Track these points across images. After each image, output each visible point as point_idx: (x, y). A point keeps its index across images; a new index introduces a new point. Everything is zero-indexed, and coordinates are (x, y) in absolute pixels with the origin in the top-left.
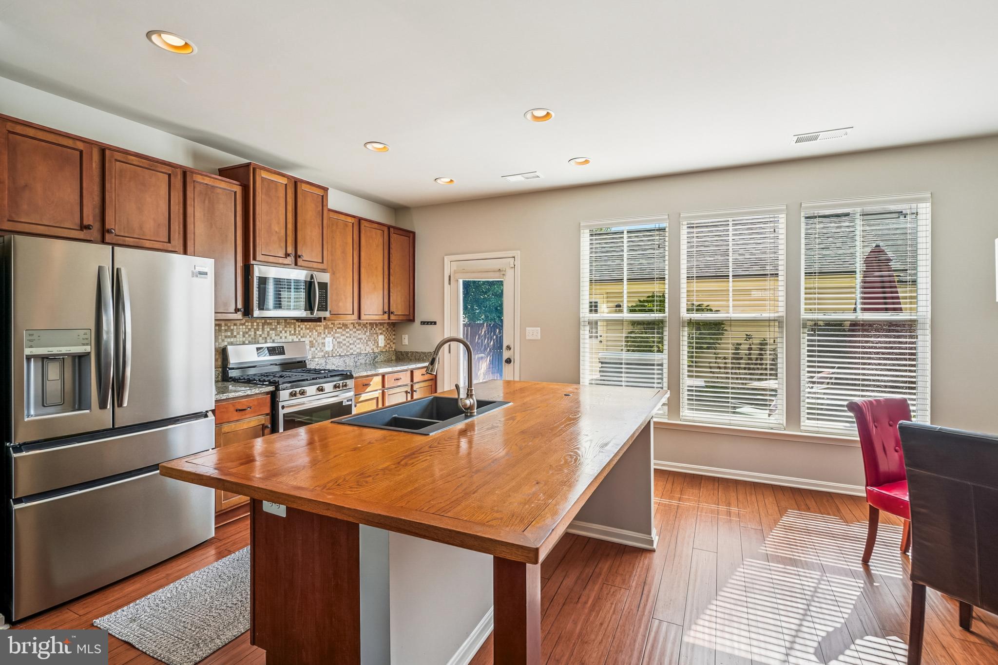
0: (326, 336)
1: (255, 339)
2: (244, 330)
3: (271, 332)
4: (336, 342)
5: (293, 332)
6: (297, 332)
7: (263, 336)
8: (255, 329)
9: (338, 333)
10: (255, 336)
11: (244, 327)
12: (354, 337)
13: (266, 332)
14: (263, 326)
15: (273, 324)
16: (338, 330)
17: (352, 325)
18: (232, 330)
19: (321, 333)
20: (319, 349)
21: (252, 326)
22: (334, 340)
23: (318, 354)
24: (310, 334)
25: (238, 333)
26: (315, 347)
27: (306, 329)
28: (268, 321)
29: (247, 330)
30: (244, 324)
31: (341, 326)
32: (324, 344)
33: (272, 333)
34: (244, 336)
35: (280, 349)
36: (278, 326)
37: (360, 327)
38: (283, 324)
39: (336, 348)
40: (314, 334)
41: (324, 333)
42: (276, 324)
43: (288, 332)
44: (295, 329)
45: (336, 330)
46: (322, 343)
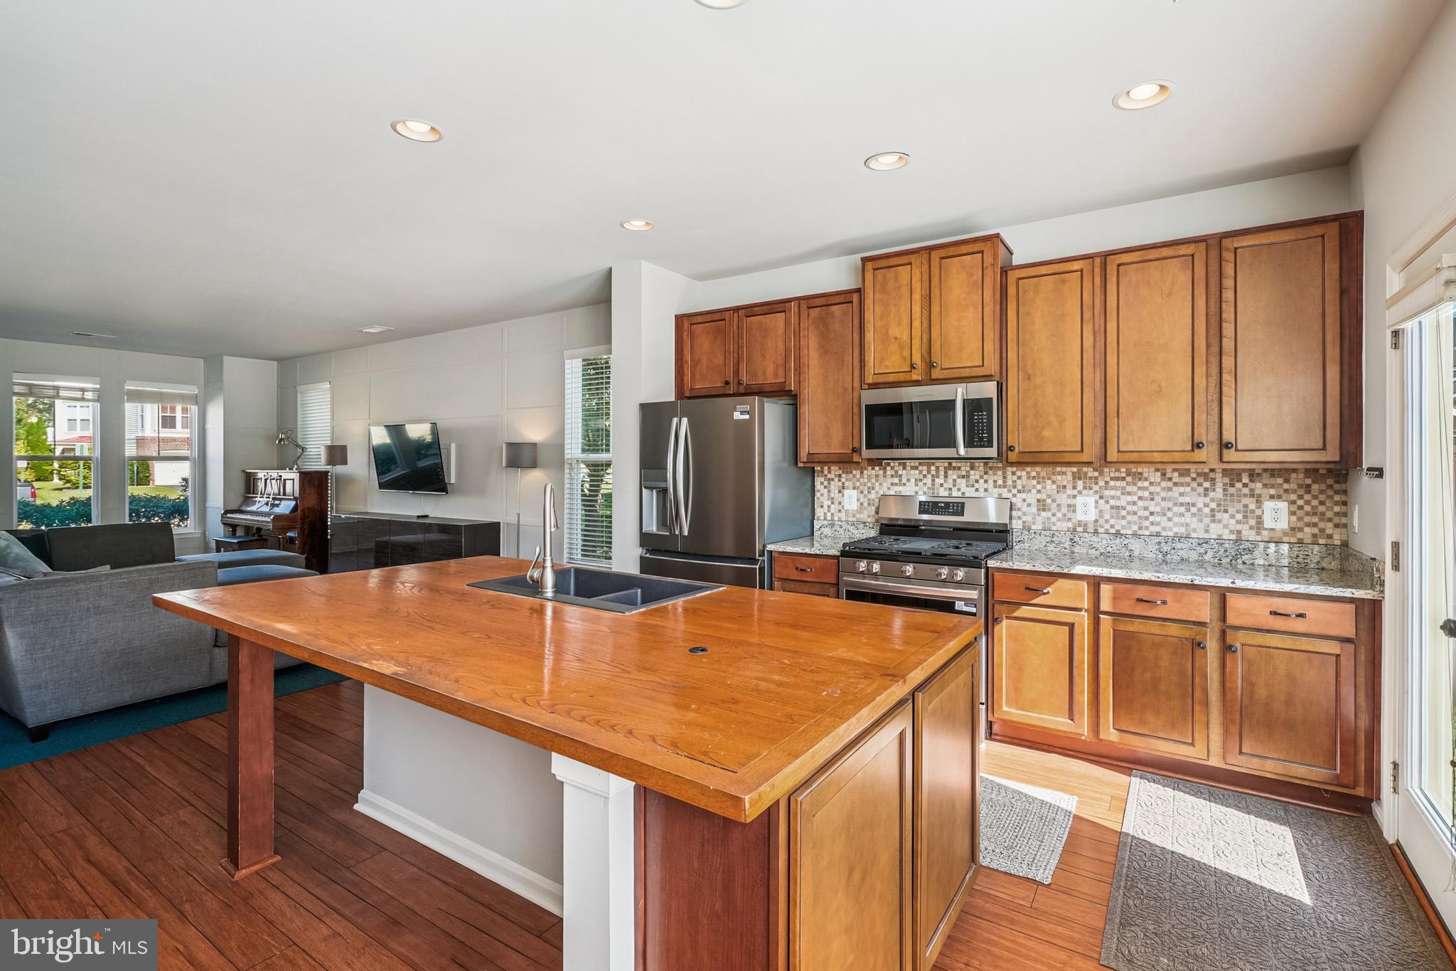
0: (1080, 492)
1: (933, 489)
2: (917, 477)
3: (959, 481)
4: (1108, 507)
5: (1000, 482)
6: (1009, 482)
7: (945, 485)
8: (933, 476)
9: (1115, 488)
10: (933, 485)
11: (917, 472)
12: (1164, 499)
13: (950, 481)
14: (946, 473)
15: (963, 468)
16: (1112, 483)
17: (1159, 474)
18: (901, 476)
19: (1064, 487)
20: (1059, 515)
21: (929, 472)
22: (1102, 502)
23: (1059, 524)
24: (1039, 487)
25: (908, 480)
26: (1049, 510)
27: (1028, 478)
28: (954, 464)
29: (921, 477)
30: (916, 468)
31: (1123, 475)
32: (1072, 507)
33: (961, 482)
34: (917, 485)
35: (958, 507)
36: (972, 472)
37: (1188, 479)
38: (982, 468)
39: (1107, 516)
40: (1048, 487)
41: (1074, 488)
42: (968, 469)
43: (991, 482)
44: (1005, 477)
45: (1107, 483)
46: (1069, 506)
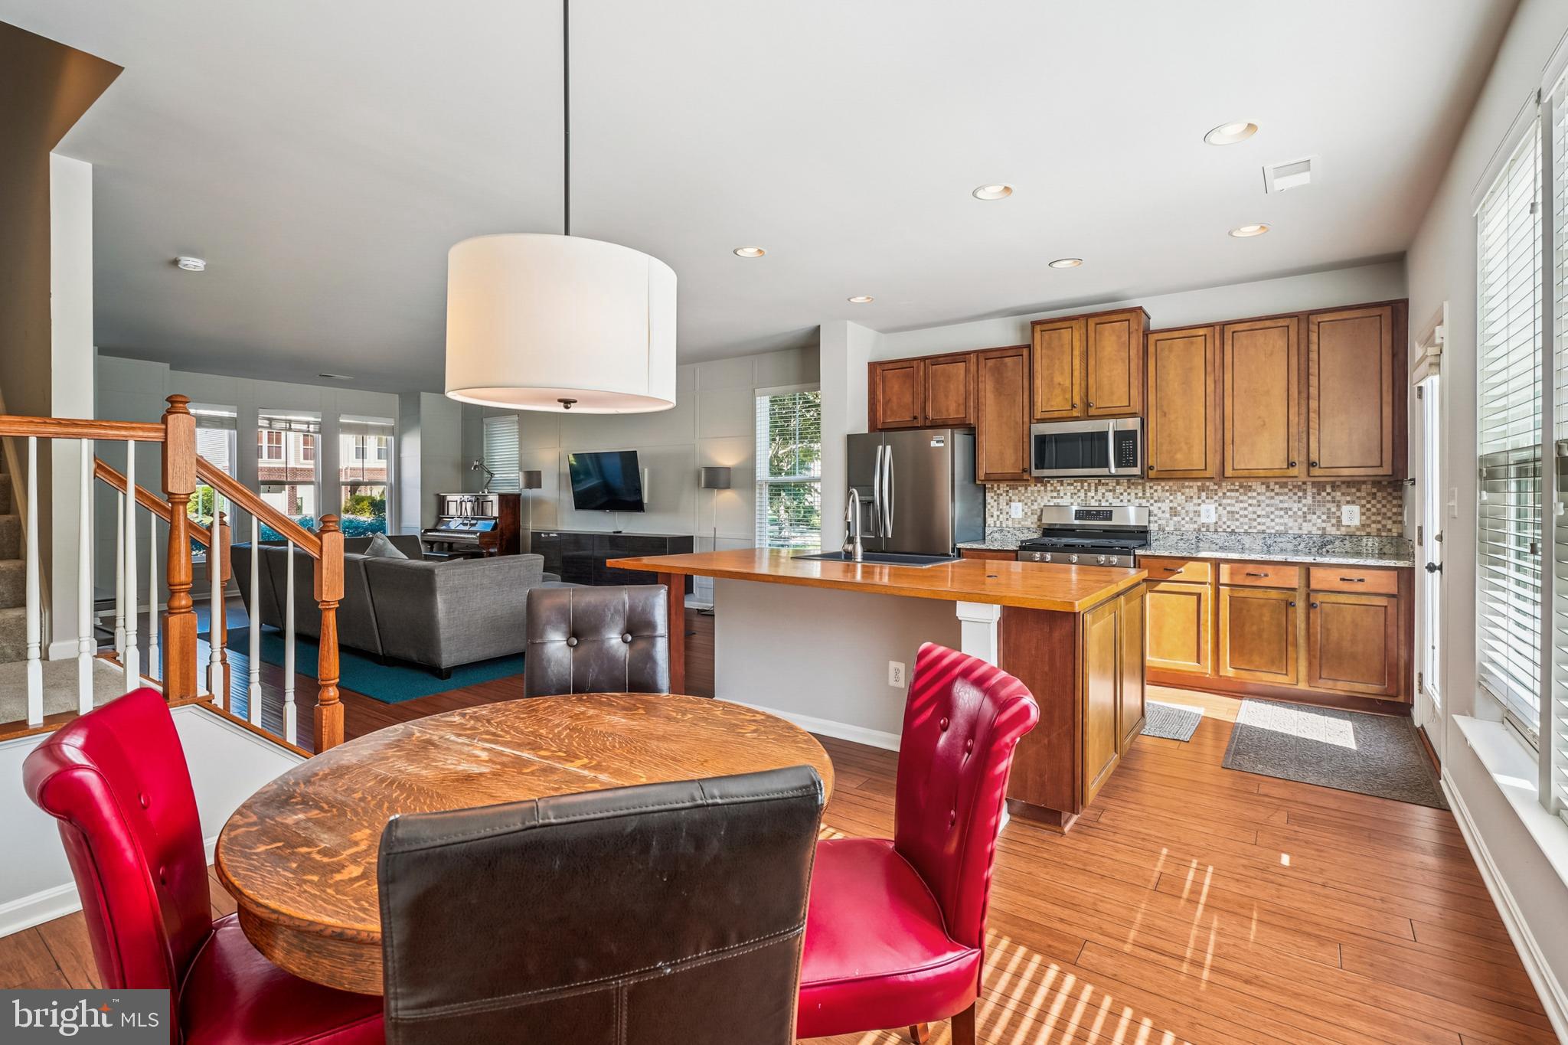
0: (1204, 501)
1: (1086, 501)
2: (1072, 491)
3: (1107, 494)
4: (1225, 512)
5: (1140, 495)
6: (1148, 495)
7: (1096, 498)
8: (1086, 490)
9: (1230, 498)
10: (1086, 497)
11: (1072, 487)
12: (1268, 505)
13: (1100, 494)
14: (1096, 488)
15: (1110, 484)
16: (1228, 494)
17: (1264, 486)
18: (1059, 491)
19: (1191, 497)
20: (1187, 519)
21: (1082, 488)
22: (1220, 508)
23: (1187, 525)
24: (1171, 498)
25: (1065, 494)
26: (1179, 515)
27: (1163, 491)
28: (1103, 481)
29: (1076, 491)
30: (1072, 484)
31: (1237, 488)
32: (1197, 513)
33: (1109, 495)
34: (1072, 498)
35: (1107, 514)
36: (1118, 487)
37: (1286, 490)
38: (1126, 484)
39: (1225, 519)
40: (1179, 498)
41: (1199, 498)
42: (1114, 484)
43: (1133, 495)
44: (1144, 491)
45: (1224, 494)
46: (1195, 512)
